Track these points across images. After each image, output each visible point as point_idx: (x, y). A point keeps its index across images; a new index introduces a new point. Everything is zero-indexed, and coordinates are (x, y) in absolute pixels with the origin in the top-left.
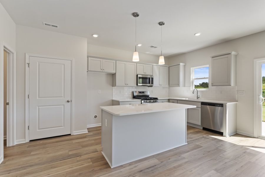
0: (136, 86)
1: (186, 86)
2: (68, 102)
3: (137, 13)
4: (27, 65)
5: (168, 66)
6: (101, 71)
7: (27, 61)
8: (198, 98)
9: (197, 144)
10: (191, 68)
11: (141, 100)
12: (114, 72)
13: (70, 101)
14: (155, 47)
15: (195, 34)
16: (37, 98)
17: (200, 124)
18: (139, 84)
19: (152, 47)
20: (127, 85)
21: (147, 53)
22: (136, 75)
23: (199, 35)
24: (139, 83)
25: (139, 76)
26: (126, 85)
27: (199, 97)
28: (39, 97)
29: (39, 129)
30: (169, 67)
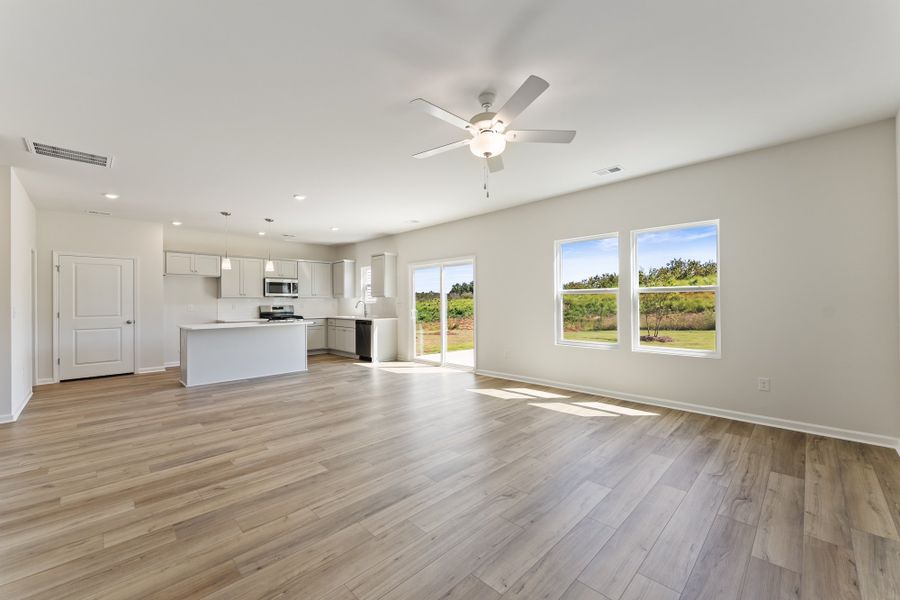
0: (262, 296)
2: (129, 323)
4: (55, 269)
5: (331, 263)
6: (192, 273)
7: (56, 263)
10: (362, 268)
12: (217, 275)
13: (132, 320)
16: (74, 318)
17: (354, 351)
18: (267, 294)
20: (244, 296)
22: (262, 278)
24: (268, 292)
25: (267, 281)
26: (242, 297)
28: (76, 315)
29: (77, 364)
30: (333, 264)
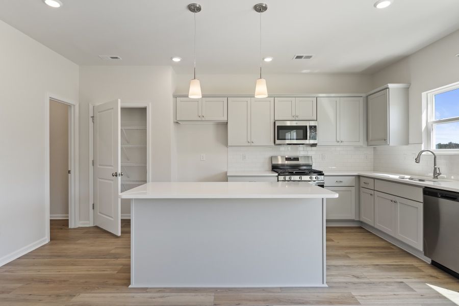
0: (273, 143)
1: (410, 141)
3: (194, 5)
5: (364, 95)
6: (199, 119)
7: (91, 114)
8: (436, 174)
9: (354, 294)
10: (424, 94)
11: (277, 174)
12: (224, 119)
14: (309, 57)
15: (375, 5)
16: (98, 166)
19: (298, 57)
20: (252, 144)
21: (305, 71)
22: (272, 121)
23: (390, 6)
24: (278, 139)
25: (277, 125)
26: (250, 144)
27: (439, 174)
30: (367, 97)
